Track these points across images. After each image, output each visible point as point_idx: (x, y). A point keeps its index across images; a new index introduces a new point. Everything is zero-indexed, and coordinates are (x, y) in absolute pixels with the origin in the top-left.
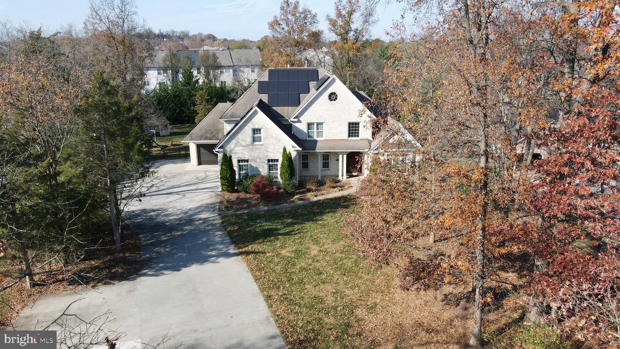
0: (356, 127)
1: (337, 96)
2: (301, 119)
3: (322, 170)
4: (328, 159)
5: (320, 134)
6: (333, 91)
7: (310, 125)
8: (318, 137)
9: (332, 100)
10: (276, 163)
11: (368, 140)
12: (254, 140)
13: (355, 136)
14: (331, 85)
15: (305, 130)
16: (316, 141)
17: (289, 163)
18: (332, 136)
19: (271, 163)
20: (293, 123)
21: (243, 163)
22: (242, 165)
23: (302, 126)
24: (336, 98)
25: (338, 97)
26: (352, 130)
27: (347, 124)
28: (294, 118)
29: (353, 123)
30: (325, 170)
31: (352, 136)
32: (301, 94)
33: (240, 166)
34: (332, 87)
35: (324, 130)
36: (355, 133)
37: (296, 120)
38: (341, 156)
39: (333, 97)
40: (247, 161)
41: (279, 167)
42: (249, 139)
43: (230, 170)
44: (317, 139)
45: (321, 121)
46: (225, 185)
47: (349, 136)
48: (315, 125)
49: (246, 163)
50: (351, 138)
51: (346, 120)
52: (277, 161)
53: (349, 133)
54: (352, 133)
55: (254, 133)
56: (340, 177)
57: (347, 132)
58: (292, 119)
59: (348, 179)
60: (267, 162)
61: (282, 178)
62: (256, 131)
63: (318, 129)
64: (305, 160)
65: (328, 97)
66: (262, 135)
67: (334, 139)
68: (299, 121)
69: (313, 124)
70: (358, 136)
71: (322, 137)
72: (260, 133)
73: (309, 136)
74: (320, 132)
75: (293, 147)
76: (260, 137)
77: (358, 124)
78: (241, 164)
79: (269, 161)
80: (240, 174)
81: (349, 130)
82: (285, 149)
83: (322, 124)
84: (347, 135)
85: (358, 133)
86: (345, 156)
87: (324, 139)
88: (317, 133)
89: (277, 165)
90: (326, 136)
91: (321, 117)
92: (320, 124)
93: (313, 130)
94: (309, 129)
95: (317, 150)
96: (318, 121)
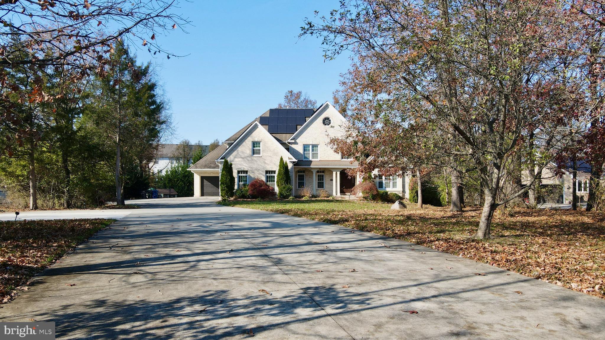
1: (330, 121)
2: (297, 141)
3: (317, 190)
4: (323, 180)
5: (315, 155)
6: (327, 116)
7: (305, 147)
8: (313, 158)
9: (326, 125)
10: (273, 175)
12: (254, 152)
15: (301, 151)
16: (311, 161)
18: (327, 157)
19: (268, 175)
20: (290, 145)
21: (243, 175)
22: (242, 176)
23: (299, 148)
24: (330, 123)
25: (332, 122)
28: (291, 140)
30: (320, 190)
31: (345, 158)
32: (298, 126)
33: (239, 176)
34: (326, 112)
35: (319, 152)
37: (293, 141)
38: (334, 173)
39: (327, 122)
40: (246, 172)
41: (276, 178)
42: (249, 152)
43: (229, 175)
44: (312, 160)
45: (316, 143)
47: (342, 158)
48: (311, 146)
49: (245, 175)
50: (344, 160)
52: (274, 172)
55: (254, 147)
56: (334, 195)
58: (289, 141)
60: (264, 173)
61: (278, 185)
62: (255, 144)
63: (313, 150)
64: (301, 180)
65: (322, 121)
66: (261, 148)
67: (327, 159)
68: (296, 143)
69: (309, 146)
71: (317, 158)
72: (259, 147)
73: (305, 158)
74: (315, 153)
75: (289, 159)
76: (259, 150)
78: (240, 175)
79: (267, 172)
80: (239, 185)
82: (282, 159)
83: (317, 146)
84: (340, 157)
86: (338, 173)
87: (318, 160)
88: (313, 154)
89: (274, 176)
90: (321, 158)
91: (316, 139)
92: (315, 146)
93: (309, 151)
94: (305, 150)
95: (312, 167)
96: (313, 143)
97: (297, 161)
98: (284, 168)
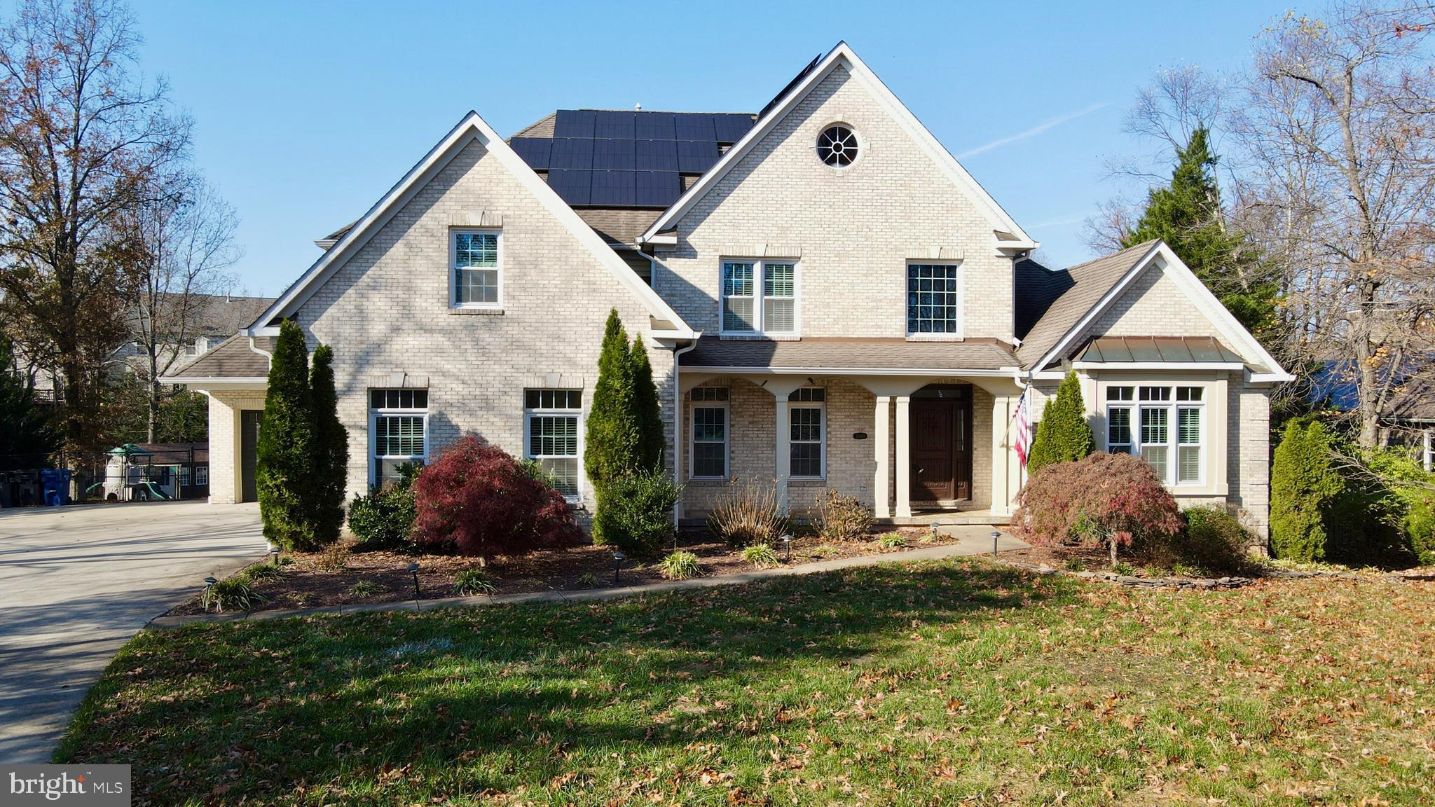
0: (940, 285)
1: (853, 142)
2: (692, 239)
3: (790, 484)
4: (817, 435)
5: (780, 311)
6: (839, 118)
7: (734, 268)
8: (768, 326)
9: (831, 162)
10: (567, 411)
11: (998, 342)
12: (460, 290)
13: (939, 327)
14: (829, 94)
15: (713, 289)
16: (767, 342)
17: (637, 388)
18: (836, 321)
19: (541, 412)
20: (656, 257)
21: (400, 411)
22: (394, 421)
23: (700, 274)
24: (852, 154)
25: (861, 147)
26: (925, 298)
27: (903, 268)
28: (660, 232)
29: (926, 269)
30: (803, 484)
31: (926, 328)
32: (687, 178)
34: (833, 100)
35: (797, 296)
36: (939, 313)
37: (671, 239)
38: (882, 405)
39: (838, 148)
40: (420, 397)
41: (582, 432)
42: (436, 283)
43: (309, 418)
44: (772, 335)
45: (784, 253)
46: (280, 502)
47: (912, 327)
48: (758, 268)
49: (413, 411)
50: (918, 335)
51: (896, 249)
52: (574, 397)
53: (912, 312)
54: (925, 313)
55: (462, 257)
56: (882, 512)
57: (902, 306)
58: (652, 238)
59: (921, 519)
60: (519, 401)
61: (594, 474)
62: (469, 243)
63: (768, 289)
64: (710, 433)
65: (814, 144)
66: (500, 266)
67: (841, 334)
68: (683, 250)
69: (749, 269)
70: (951, 327)
71: (789, 326)
72: (492, 257)
73: (732, 321)
74: (779, 302)
75: (656, 325)
76: (493, 275)
77: (952, 270)
78: (386, 411)
79: (533, 397)
80: (377, 468)
81: (912, 295)
82: (614, 326)
83: (790, 269)
84: (901, 320)
85: (952, 312)
86: (903, 404)
87: (796, 333)
88: (768, 306)
89: (573, 421)
90: (806, 324)
91: (783, 229)
92: (778, 268)
93: (749, 292)
94: (727, 288)
95: (775, 368)
96: (771, 253)
97: (697, 335)
98: (626, 375)
